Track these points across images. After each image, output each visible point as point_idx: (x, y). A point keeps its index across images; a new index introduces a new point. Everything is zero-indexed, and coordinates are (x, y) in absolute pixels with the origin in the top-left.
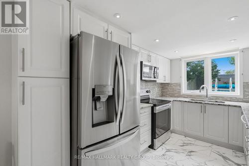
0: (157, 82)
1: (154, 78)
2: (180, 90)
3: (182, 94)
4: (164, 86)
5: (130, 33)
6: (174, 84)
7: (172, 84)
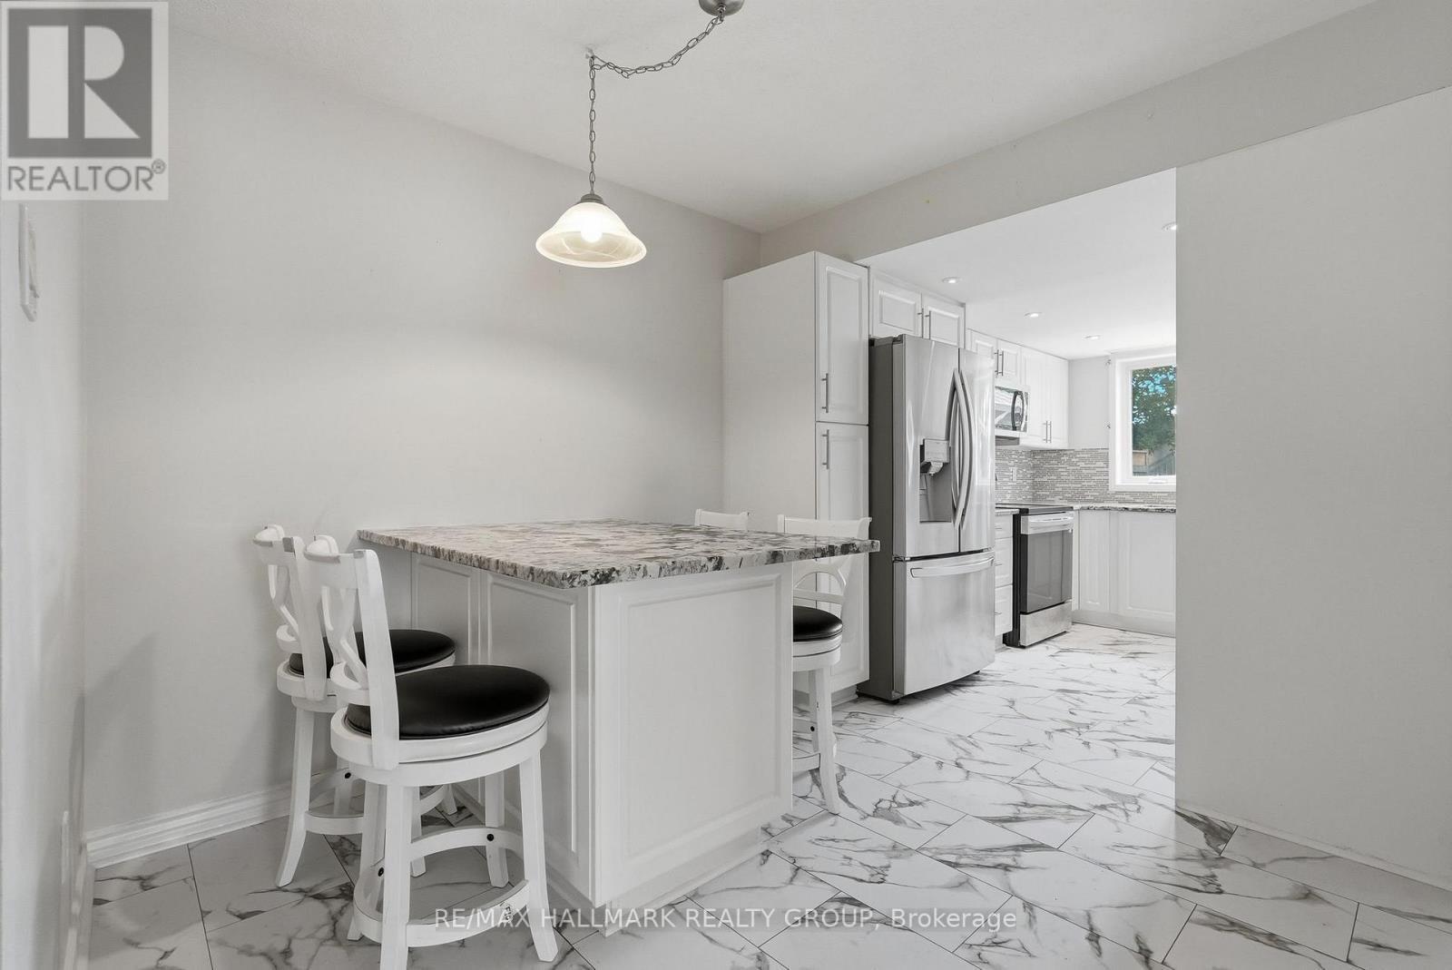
0: (1022, 442)
1: (1015, 428)
2: (1107, 474)
3: (1112, 489)
4: (1042, 459)
5: (963, 305)
6: (1083, 451)
7: (1074, 453)
